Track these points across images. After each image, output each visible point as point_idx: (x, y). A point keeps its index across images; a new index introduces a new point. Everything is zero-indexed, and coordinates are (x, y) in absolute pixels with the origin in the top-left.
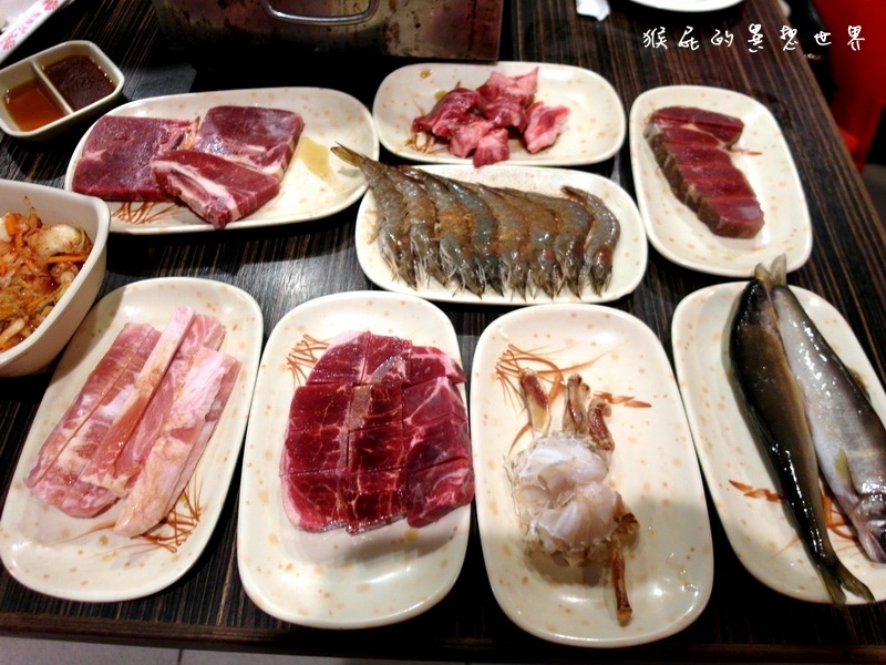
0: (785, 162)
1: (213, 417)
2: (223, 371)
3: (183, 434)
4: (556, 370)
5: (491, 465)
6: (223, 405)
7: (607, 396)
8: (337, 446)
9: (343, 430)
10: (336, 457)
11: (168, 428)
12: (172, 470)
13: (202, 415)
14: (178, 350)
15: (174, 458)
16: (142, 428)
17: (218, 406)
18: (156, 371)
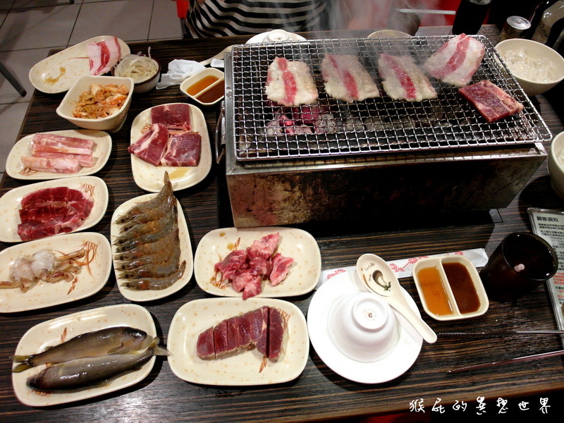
0: (247, 380)
1: (58, 171)
2: (69, 168)
3: (49, 164)
4: (88, 263)
5: (49, 244)
6: (63, 173)
7: (76, 281)
8: (46, 201)
9: (51, 202)
10: (42, 202)
11: (50, 160)
12: (38, 165)
13: (55, 167)
14: (77, 155)
15: (41, 164)
16: (51, 154)
17: (61, 171)
18: (67, 150)
